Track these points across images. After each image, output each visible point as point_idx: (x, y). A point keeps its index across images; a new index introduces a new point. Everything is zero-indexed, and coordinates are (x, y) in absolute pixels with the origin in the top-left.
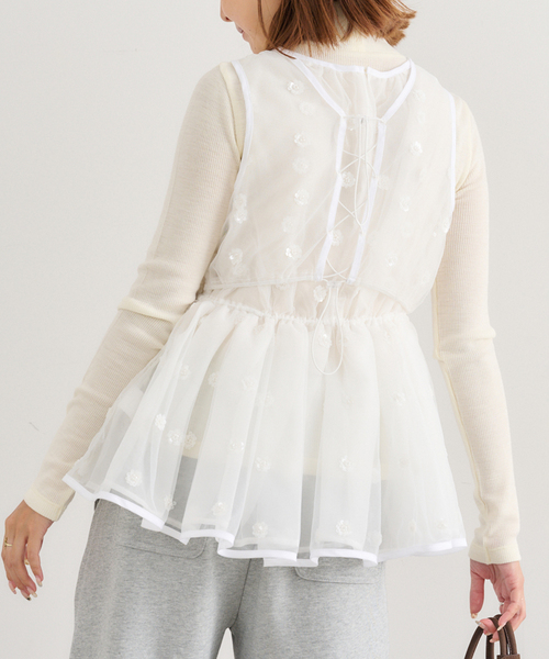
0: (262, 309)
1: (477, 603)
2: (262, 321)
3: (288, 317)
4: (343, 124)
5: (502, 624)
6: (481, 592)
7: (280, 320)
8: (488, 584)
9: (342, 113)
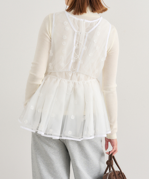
0: (57, 77)
1: (107, 147)
2: (57, 80)
3: (63, 79)
4: (76, 34)
5: (111, 154)
6: (108, 145)
7: (61, 80)
8: (109, 143)
9: (76, 31)
